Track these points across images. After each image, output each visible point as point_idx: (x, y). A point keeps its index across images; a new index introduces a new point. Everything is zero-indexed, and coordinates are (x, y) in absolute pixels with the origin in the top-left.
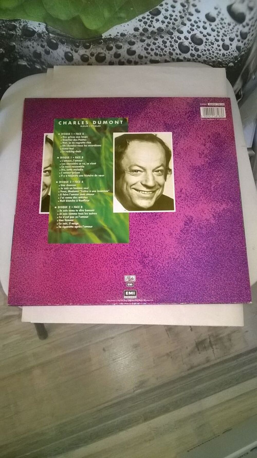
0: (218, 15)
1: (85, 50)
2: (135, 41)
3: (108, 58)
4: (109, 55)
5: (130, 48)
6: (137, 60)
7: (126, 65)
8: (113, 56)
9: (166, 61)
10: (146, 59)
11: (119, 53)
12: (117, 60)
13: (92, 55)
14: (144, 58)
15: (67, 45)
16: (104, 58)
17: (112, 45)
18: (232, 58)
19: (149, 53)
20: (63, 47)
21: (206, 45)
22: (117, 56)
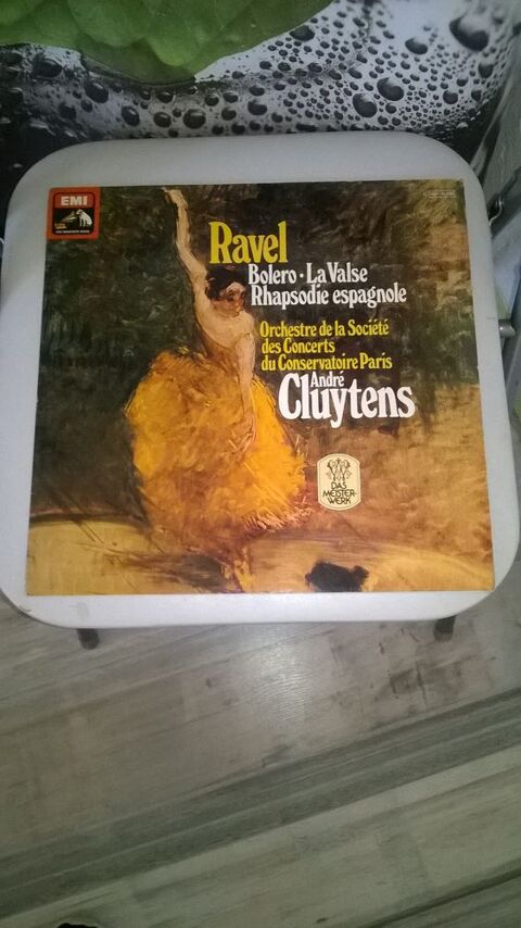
0: (432, 41)
1: (163, 104)
2: (262, 87)
3: (210, 121)
4: (212, 115)
5: (255, 101)
6: (271, 123)
7: (248, 134)
8: (220, 116)
9: (330, 129)
10: (289, 123)
11: (231, 109)
12: (229, 123)
13: (177, 113)
14: (284, 120)
15: (125, 94)
16: (202, 120)
17: (216, 95)
18: (464, 114)
19: (294, 112)
20: (116, 98)
21: (410, 99)
22: (229, 115)
